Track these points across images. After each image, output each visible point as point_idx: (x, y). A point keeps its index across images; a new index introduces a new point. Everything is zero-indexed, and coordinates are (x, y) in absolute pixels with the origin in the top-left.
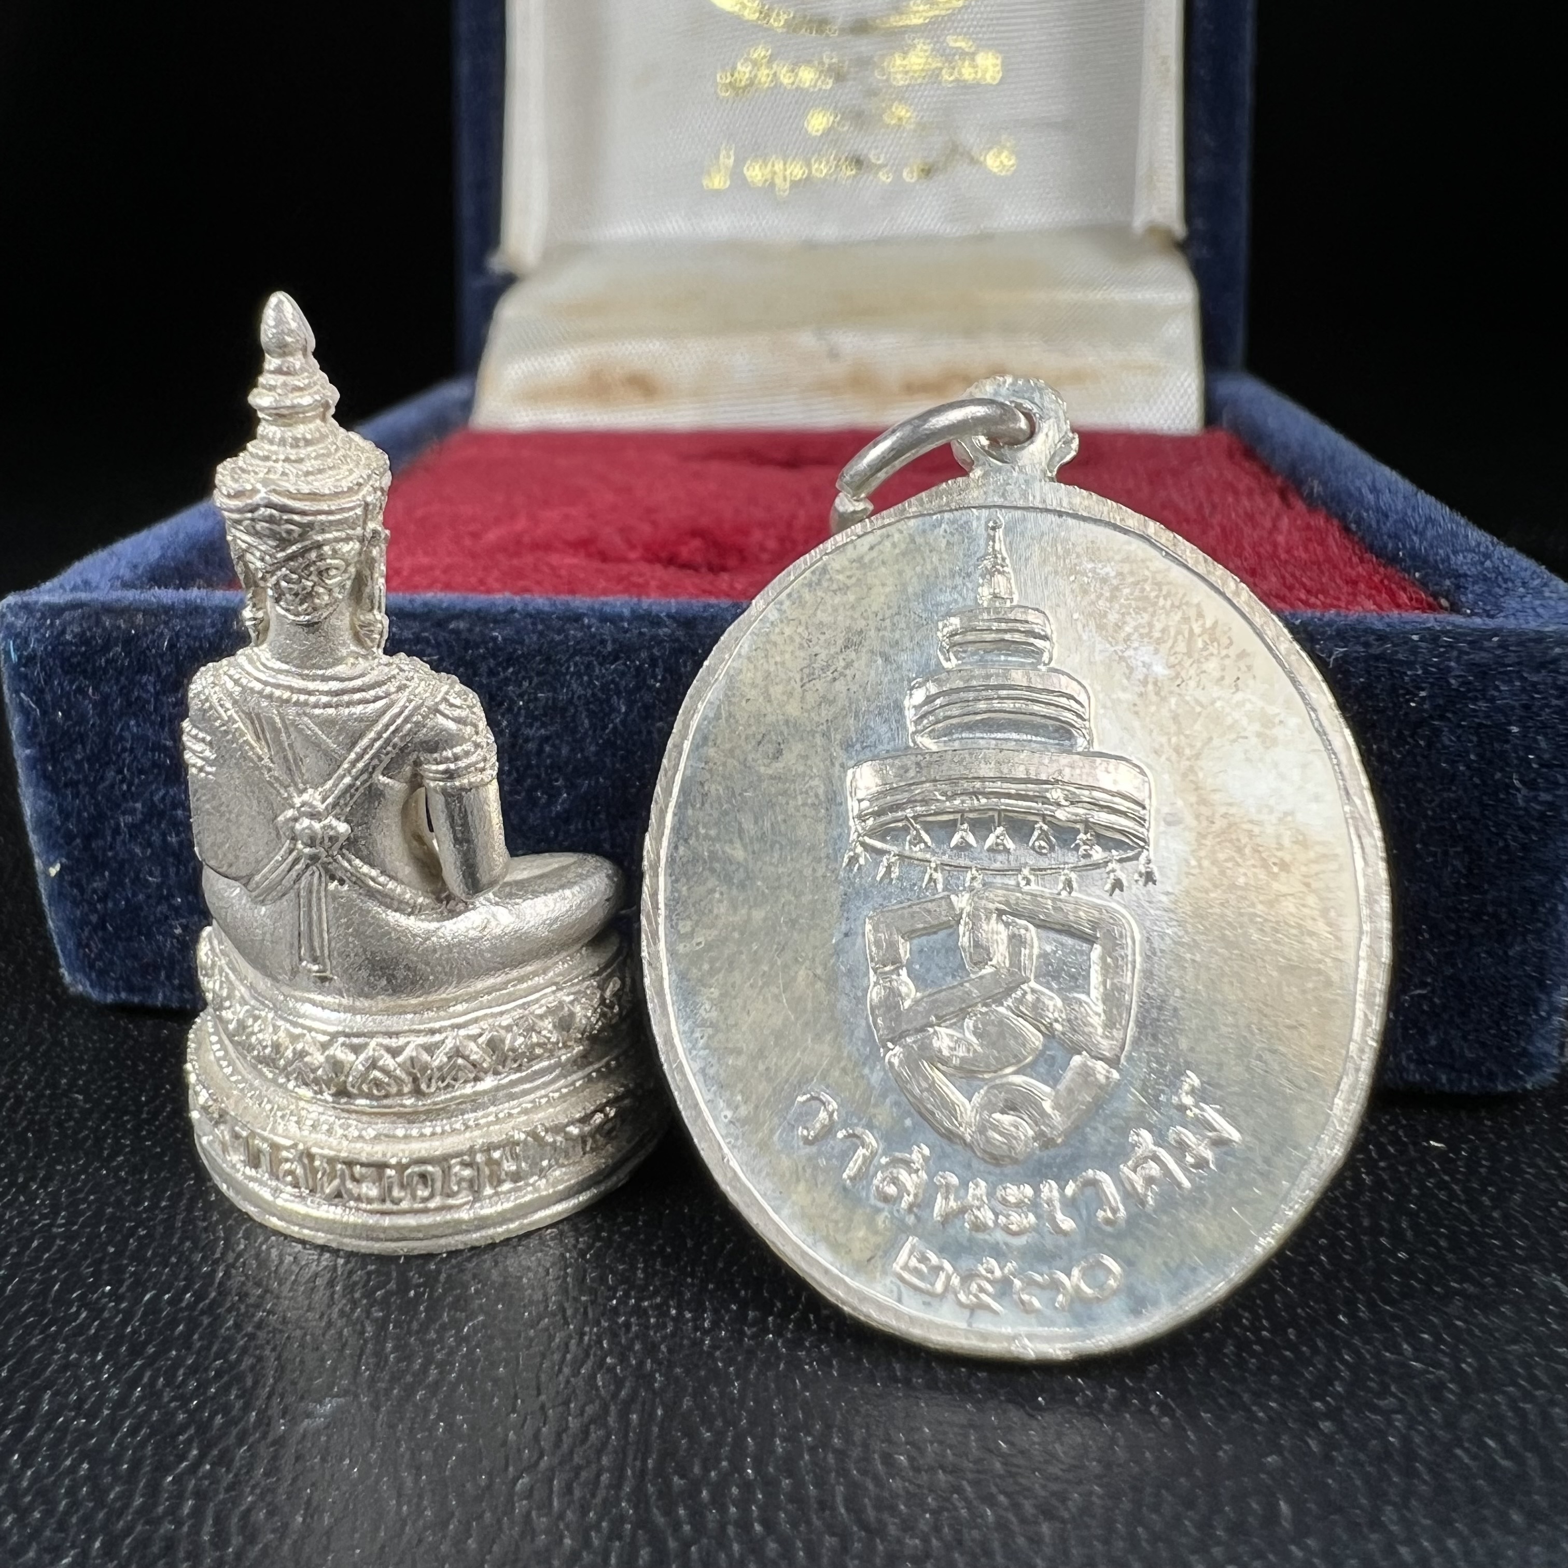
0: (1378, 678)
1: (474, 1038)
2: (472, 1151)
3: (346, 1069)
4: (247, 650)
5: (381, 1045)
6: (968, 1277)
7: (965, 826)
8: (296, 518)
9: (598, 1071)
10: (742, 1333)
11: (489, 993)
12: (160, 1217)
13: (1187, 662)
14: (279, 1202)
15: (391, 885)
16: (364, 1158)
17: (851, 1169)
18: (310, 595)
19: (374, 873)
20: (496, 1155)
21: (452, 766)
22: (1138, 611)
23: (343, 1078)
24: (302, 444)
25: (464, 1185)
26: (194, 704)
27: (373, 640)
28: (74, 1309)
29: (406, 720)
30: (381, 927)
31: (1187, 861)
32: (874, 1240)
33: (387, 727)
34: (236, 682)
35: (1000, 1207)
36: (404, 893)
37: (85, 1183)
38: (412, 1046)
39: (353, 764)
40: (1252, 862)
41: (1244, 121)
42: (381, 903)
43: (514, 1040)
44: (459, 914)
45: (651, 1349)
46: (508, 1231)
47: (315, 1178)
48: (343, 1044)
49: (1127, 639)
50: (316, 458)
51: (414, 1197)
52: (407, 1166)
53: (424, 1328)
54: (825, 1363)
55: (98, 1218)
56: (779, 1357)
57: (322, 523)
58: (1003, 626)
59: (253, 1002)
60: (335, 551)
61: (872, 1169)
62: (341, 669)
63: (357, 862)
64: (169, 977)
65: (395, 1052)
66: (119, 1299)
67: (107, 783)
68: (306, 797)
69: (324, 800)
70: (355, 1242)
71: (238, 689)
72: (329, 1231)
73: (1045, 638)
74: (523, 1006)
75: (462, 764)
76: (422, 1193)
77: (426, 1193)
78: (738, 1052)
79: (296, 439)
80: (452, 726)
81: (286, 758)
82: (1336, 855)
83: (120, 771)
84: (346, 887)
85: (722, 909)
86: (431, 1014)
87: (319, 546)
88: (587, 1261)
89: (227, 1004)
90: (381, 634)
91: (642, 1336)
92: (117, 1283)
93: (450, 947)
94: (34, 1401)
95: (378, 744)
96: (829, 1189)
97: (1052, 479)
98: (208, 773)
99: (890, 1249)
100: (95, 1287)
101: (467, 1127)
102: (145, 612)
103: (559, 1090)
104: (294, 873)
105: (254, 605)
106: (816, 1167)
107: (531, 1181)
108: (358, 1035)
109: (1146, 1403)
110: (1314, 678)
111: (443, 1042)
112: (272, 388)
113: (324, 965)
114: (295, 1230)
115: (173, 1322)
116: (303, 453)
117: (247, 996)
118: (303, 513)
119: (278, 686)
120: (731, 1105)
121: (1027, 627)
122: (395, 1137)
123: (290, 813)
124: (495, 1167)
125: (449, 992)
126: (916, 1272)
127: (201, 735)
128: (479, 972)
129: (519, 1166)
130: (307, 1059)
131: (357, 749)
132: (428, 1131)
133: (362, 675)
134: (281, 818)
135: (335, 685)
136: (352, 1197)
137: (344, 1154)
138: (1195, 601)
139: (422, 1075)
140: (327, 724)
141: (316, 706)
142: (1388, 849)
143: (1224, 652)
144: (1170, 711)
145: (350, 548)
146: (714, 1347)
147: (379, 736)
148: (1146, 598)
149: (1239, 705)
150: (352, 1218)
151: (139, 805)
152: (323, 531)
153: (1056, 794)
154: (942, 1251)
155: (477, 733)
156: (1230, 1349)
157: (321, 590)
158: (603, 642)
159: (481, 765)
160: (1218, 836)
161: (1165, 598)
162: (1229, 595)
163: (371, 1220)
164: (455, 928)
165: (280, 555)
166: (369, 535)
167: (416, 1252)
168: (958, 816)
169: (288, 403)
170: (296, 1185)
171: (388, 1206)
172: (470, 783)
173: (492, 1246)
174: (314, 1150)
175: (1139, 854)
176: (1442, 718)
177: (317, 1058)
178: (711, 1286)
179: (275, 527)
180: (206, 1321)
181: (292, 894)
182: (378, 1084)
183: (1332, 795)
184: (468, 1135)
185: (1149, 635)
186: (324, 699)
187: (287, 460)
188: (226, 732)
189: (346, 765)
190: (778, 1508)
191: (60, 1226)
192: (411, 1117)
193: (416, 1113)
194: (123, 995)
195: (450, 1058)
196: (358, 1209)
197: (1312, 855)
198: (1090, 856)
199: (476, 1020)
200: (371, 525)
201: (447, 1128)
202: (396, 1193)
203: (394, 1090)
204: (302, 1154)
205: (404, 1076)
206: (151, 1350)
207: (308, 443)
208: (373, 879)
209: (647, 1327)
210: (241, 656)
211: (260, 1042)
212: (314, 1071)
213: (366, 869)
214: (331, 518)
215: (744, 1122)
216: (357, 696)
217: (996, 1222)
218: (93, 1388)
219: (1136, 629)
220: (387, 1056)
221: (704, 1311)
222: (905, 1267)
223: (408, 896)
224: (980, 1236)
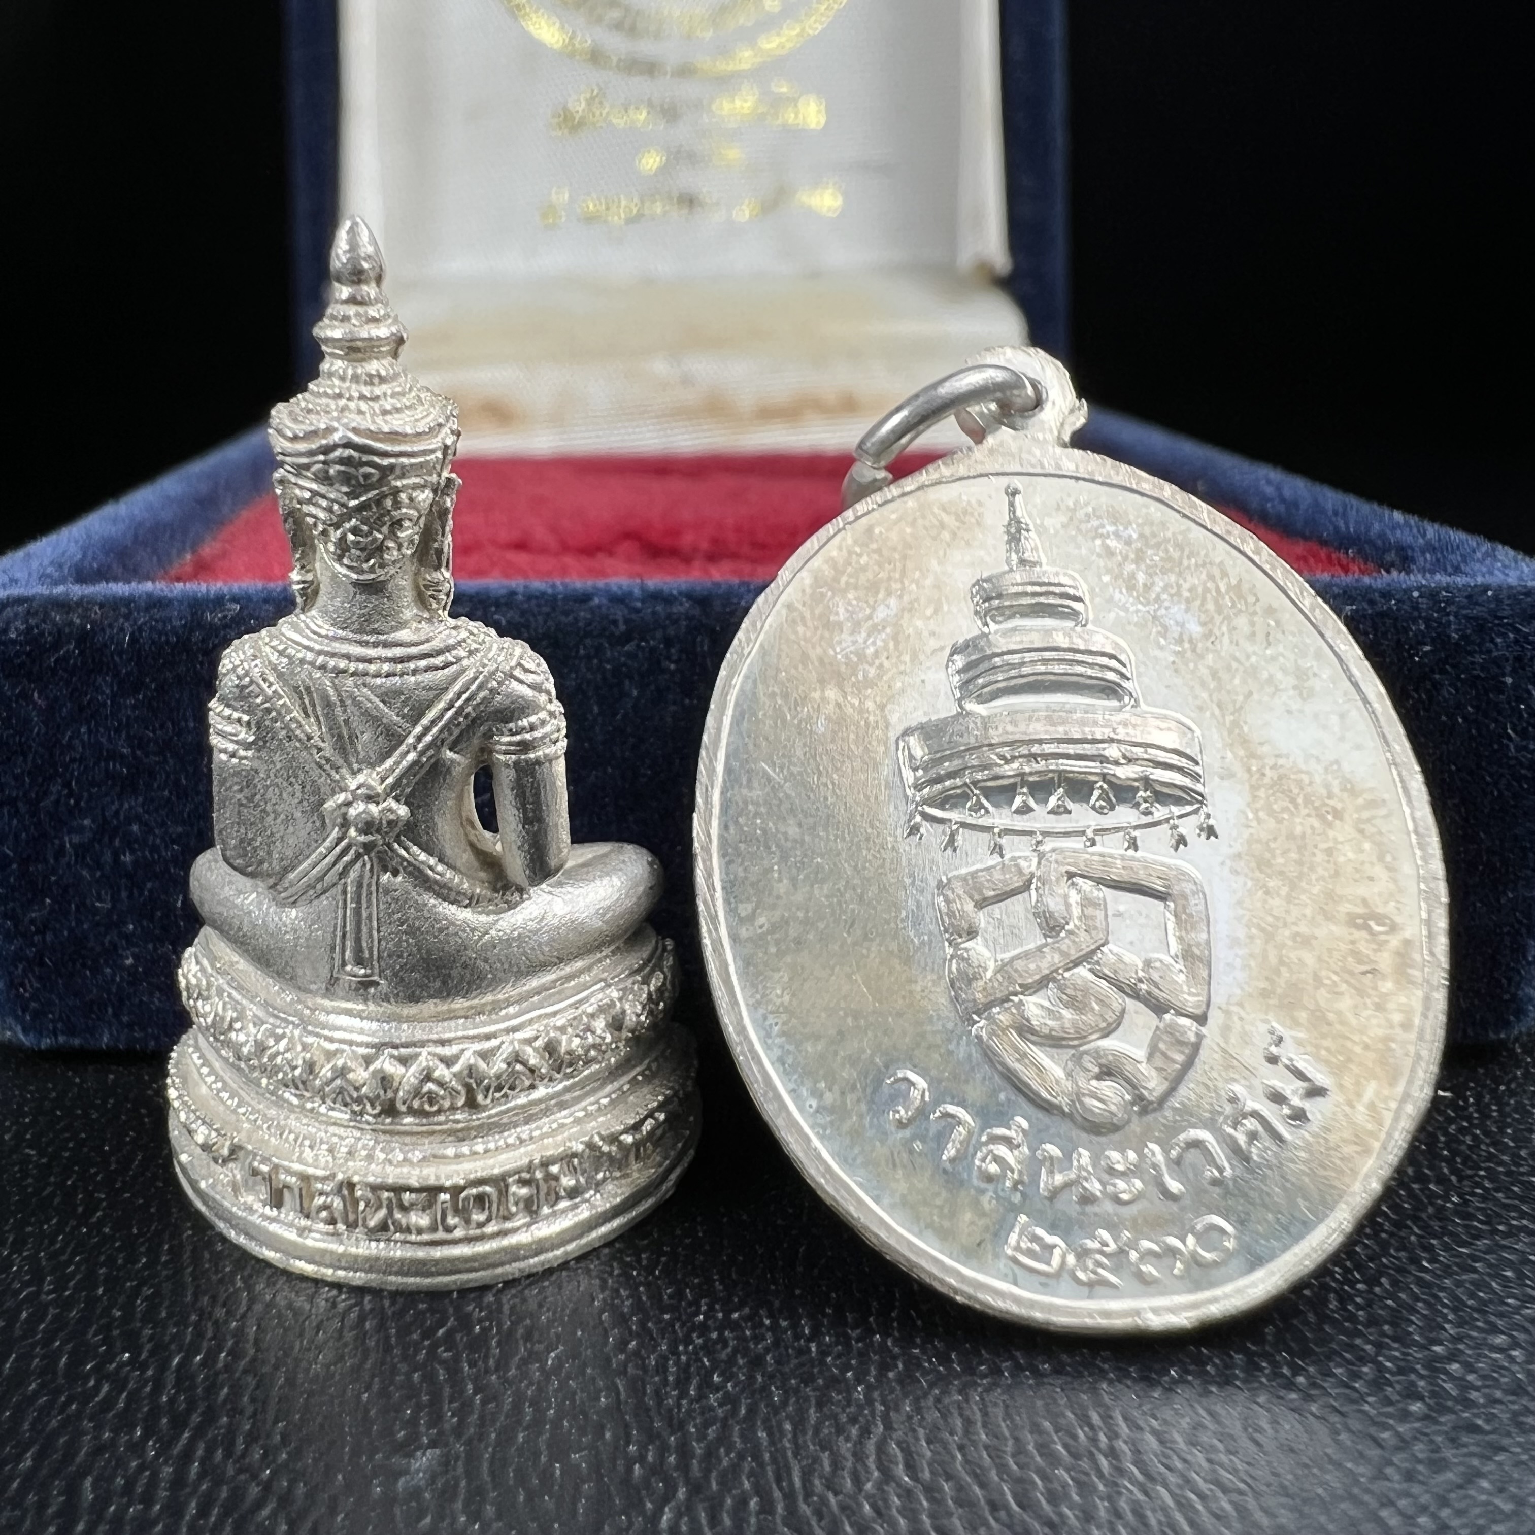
0: (1384, 634)
1: (529, 1041)
2: (530, 1168)
3: (395, 1084)
4: (292, 618)
5: (435, 1055)
6: (1083, 1254)
7: (1025, 790)
8: (376, 459)
9: (642, 1073)
10: (848, 1338)
11: (539, 993)
12: (165, 1273)
13: (1218, 619)
14: (309, 1242)
15: (449, 874)
16: (415, 1184)
17: (950, 1152)
18: (380, 549)
19: (432, 861)
20: (554, 1169)
21: (528, 736)
22: (1164, 571)
23: (390, 1094)
24: (376, 380)
25: (521, 1205)
26: (227, 682)
27: (438, 601)
28: (92, 1383)
29: (480, 688)
30: (437, 921)
31: (1244, 813)
32: (982, 1222)
33: (459, 695)
34: (281, 653)
35: (1105, 1177)
36: (462, 883)
37: (66, 1243)
38: (468, 1054)
39: (419, 738)
40: (1306, 811)
41: (1059, 164)
42: (438, 895)
43: (570, 1041)
44: (516, 905)
45: (757, 1362)
46: (566, 1253)
47: (356, 1211)
48: (392, 1056)
49: (1158, 599)
50: (392, 396)
51: (467, 1221)
52: (463, 1189)
53: (502, 1365)
54: (945, 1360)
55: (89, 1282)
56: (895, 1358)
57: (403, 467)
58: (1037, 589)
59: (271, 1020)
60: (411, 499)
61: (971, 1149)
62: (403, 635)
63: (415, 849)
64: (116, 1015)
65: (448, 1062)
66: (143, 1367)
67: (53, 798)
68: (361, 778)
69: (383, 780)
70: (400, 1279)
71: (285, 660)
72: (370, 1270)
73: (1078, 599)
74: (576, 1005)
75: (537, 734)
76: (478, 1217)
77: (482, 1217)
78: (817, 1037)
79: (370, 376)
80: (528, 692)
81: (340, 737)
82: (1384, 801)
83: (67, 785)
84: (400, 879)
85: (782, 888)
86: (483, 1018)
87: (396, 492)
88: (658, 1278)
89: (237, 1025)
90: (448, 595)
91: (742, 1348)
92: (136, 1351)
93: (508, 941)
94: (72, 1491)
95: (450, 713)
96: (928, 1174)
97: (1065, 446)
98: (241, 758)
99: (999, 1232)
100: (110, 1356)
101: (522, 1141)
102: (102, 606)
103: (609, 1096)
104: (340, 866)
105: (302, 567)
106: (911, 1151)
107: (587, 1196)
108: (406, 1045)
109: (1275, 1365)
110: (1339, 631)
111: (499, 1047)
112: (345, 319)
113: (372, 968)
114: (328, 1273)
115: (212, 1388)
116: (378, 391)
117: (261, 1014)
118: (385, 454)
119: (333, 655)
120: (816, 1093)
121: (1063, 589)
122: (444, 1157)
123: (341, 798)
124: (553, 1183)
125: (508, 991)
126: (1030, 1253)
127: (236, 715)
128: (536, 967)
129: (578, 1181)
130: (351, 1076)
131: (425, 721)
132: (480, 1148)
133: (428, 641)
134: (329, 804)
135: (398, 652)
136: (399, 1229)
137: (390, 1181)
138: (1217, 560)
139: (478, 1085)
140: (388, 696)
141: (377, 675)
142: (1431, 793)
143: (1251, 610)
144: (1209, 667)
145: (425, 497)
146: (823, 1353)
147: (451, 706)
148: (1169, 559)
149: (1273, 659)
150: (398, 1253)
151: (87, 822)
152: (403, 476)
153: (1112, 752)
154: (1052, 1228)
155: (550, 701)
156: (1333, 1304)
157: (391, 544)
158: (615, 622)
159: (555, 735)
160: (1271, 787)
161: (1189, 558)
162: (1250, 554)
163: (421, 1253)
164: (513, 920)
165: (353, 503)
166: (443, 482)
167: (471, 1285)
168: (1018, 779)
169: (365, 335)
170: (332, 1221)
171: (440, 1235)
172: (546, 756)
173: (549, 1272)
174: (356, 1179)
175: (1198, 809)
176: (1443, 671)
177: (360, 1075)
178: (798, 1292)
179: (352, 470)
180: (251, 1381)
181: (340, 887)
182: (432, 1098)
183: (1372, 742)
184: (522, 1150)
185: (1178, 594)
186: (386, 667)
187: (362, 397)
188: (268, 711)
189: (410, 740)
190: (950, 1514)
191: (49, 1293)
192: (461, 1135)
193: (468, 1129)
194: (61, 1039)
195: (509, 1064)
196: (405, 1242)
197: (1360, 801)
198: (1151, 813)
199: (531, 1022)
200: (445, 474)
201: (501, 1143)
202: (451, 1221)
203: (447, 1104)
204: (341, 1185)
205: (460, 1088)
206: (196, 1419)
207: (382, 380)
208: (431, 868)
209: (744, 1339)
210: (285, 625)
211: (289, 1062)
212: (357, 1089)
213: (423, 857)
214: (413, 461)
215: (831, 1110)
216: (423, 663)
217: (1104, 1192)
218: (141, 1468)
219: (1165, 589)
220: (442, 1066)
221: (800, 1319)
222: (1018, 1248)
223: (466, 886)
224: (1089, 1209)
